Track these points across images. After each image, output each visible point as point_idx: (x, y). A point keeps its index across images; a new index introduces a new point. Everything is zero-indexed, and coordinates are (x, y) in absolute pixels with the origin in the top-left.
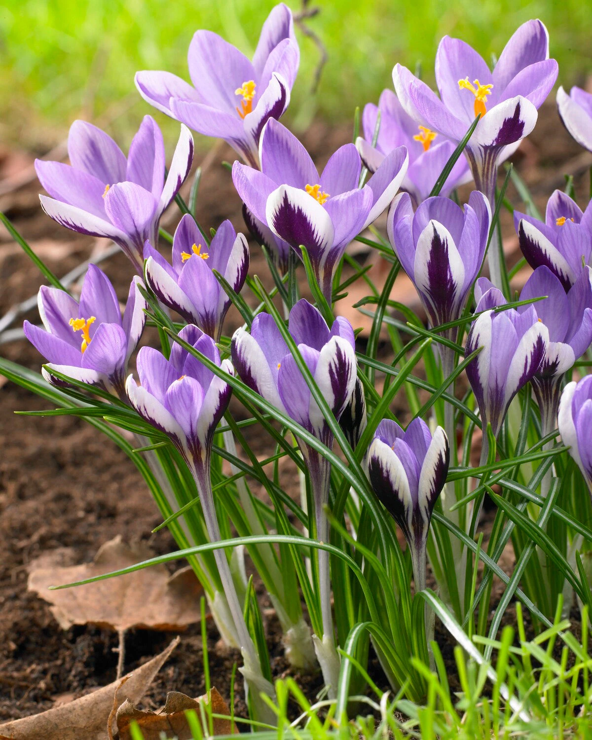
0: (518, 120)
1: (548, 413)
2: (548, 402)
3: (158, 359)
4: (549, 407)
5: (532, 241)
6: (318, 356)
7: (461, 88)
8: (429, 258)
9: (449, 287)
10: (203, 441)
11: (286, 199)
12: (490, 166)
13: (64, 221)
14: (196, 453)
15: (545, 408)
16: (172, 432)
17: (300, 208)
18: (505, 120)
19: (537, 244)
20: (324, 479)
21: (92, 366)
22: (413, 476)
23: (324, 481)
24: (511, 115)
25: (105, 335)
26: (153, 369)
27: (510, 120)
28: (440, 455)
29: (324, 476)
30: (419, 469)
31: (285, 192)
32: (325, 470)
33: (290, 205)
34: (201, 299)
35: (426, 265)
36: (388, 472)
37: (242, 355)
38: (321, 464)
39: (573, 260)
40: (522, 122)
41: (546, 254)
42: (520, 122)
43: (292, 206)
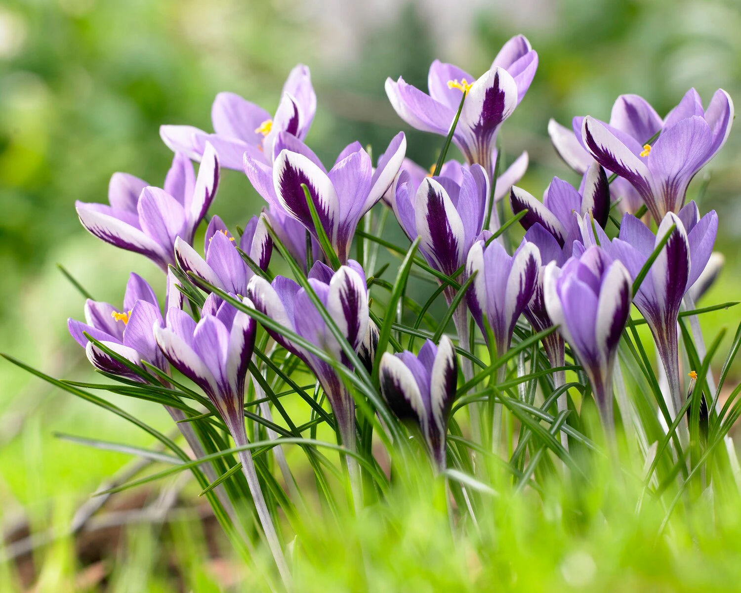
0: (498, 90)
1: (556, 360)
2: (554, 347)
3: (187, 321)
4: (557, 353)
5: (523, 201)
6: (328, 290)
7: (450, 87)
8: (427, 211)
9: (450, 241)
10: (234, 387)
11: (287, 163)
12: (485, 155)
13: (101, 231)
14: (229, 402)
15: (553, 355)
16: (203, 377)
17: (301, 170)
18: (487, 90)
19: (527, 204)
20: (349, 418)
21: (132, 345)
22: (423, 384)
23: (349, 420)
24: (491, 85)
25: (142, 311)
26: (184, 332)
27: (491, 90)
28: (448, 360)
29: (349, 415)
30: (429, 380)
31: (286, 156)
32: (348, 409)
33: (292, 167)
34: (229, 275)
35: (426, 218)
36: (398, 381)
37: (257, 297)
38: (344, 402)
39: (564, 216)
40: (502, 91)
41: (537, 213)
42: (500, 92)
43: (294, 169)
